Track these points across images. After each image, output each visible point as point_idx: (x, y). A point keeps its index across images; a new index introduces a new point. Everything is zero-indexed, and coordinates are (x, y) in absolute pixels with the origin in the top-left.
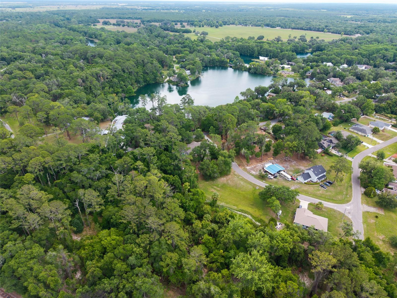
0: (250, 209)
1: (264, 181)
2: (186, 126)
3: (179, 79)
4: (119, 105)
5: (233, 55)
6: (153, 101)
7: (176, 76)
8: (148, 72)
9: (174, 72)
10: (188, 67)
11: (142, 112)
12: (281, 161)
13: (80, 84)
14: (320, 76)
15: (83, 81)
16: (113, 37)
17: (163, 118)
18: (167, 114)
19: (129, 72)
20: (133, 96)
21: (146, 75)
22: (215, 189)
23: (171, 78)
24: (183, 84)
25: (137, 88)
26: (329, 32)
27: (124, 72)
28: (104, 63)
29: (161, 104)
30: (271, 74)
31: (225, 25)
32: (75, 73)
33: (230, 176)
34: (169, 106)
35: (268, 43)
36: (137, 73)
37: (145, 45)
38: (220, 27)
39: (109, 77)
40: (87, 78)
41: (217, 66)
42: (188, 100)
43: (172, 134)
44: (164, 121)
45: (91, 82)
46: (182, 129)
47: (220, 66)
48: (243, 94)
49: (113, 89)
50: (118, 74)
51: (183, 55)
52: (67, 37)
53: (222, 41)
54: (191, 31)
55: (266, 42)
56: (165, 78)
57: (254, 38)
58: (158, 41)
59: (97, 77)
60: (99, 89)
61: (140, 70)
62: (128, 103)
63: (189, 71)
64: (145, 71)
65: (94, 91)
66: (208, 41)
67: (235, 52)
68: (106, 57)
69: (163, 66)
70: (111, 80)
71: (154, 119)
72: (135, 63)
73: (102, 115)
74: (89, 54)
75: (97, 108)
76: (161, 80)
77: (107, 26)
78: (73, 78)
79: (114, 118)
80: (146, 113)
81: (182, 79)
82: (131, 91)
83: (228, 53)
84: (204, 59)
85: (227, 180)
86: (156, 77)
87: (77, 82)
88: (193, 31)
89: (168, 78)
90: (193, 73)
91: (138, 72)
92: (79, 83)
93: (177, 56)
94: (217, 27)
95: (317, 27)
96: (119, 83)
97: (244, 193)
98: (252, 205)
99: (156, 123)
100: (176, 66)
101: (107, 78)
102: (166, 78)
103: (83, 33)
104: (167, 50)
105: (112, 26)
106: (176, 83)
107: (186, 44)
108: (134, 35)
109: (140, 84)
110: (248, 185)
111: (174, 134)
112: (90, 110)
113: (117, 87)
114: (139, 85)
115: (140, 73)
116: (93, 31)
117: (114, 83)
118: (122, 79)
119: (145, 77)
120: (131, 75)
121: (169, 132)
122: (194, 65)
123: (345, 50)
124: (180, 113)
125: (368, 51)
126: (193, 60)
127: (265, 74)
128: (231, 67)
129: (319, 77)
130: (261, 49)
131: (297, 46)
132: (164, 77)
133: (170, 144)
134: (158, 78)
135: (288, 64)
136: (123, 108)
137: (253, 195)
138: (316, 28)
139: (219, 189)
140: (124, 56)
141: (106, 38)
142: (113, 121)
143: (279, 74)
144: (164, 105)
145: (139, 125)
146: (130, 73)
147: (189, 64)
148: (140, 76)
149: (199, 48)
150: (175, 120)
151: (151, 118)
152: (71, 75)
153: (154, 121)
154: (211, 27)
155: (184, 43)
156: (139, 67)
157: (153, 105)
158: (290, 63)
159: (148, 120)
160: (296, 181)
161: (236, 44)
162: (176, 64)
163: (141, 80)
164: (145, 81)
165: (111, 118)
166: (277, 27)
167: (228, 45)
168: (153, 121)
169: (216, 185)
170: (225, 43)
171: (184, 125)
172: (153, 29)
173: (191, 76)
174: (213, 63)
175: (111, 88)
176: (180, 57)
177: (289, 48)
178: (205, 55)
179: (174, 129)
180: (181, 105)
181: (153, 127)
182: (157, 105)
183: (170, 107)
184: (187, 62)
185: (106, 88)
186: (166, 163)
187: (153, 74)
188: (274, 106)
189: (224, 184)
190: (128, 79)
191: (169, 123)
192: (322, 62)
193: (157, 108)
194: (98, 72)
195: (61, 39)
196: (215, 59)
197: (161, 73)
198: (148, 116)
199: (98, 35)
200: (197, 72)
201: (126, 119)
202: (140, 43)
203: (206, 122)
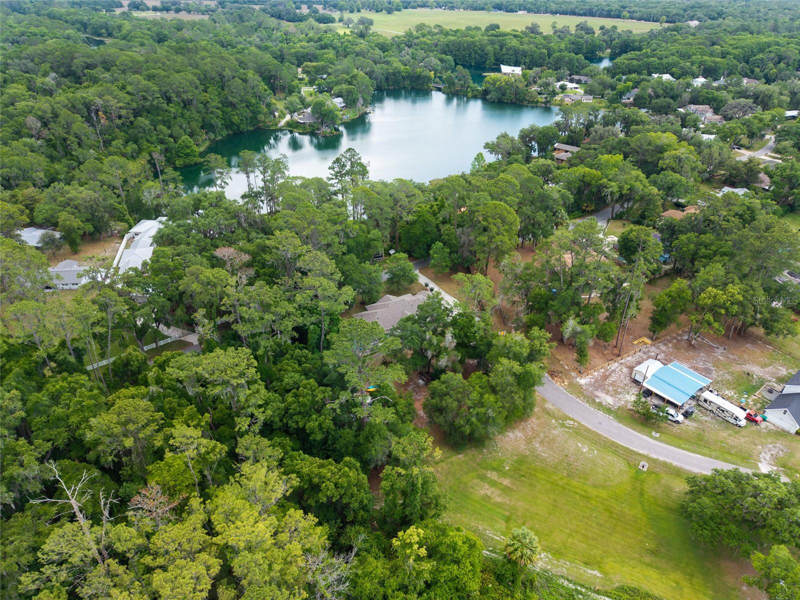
0: (653, 574)
1: (653, 433)
2: (358, 244)
3: (317, 118)
4: (143, 187)
5: (439, 63)
6: (247, 173)
7: (309, 110)
8: (234, 100)
9: (302, 100)
10: (336, 89)
11: (211, 205)
12: (676, 347)
13: (34, 132)
14: (661, 101)
15: (45, 124)
16: (149, 29)
17: (280, 222)
18: (292, 207)
19: (183, 101)
20: (196, 164)
21: (230, 109)
22: (493, 484)
23: (296, 117)
24: (329, 131)
25: (207, 144)
26: (632, 18)
27: (169, 100)
28: (116, 80)
29: (273, 180)
30: (537, 102)
31: (406, 8)
32: (23, 103)
33: (533, 422)
34: (299, 182)
35: (515, 36)
36: (205, 104)
37: (228, 45)
38: (396, 12)
39: (123, 112)
40: (56, 115)
41: (405, 88)
42: (352, 167)
43: (317, 284)
44: (287, 232)
45: (68, 127)
46: (348, 257)
47: (413, 89)
48: (492, 148)
49: (135, 146)
50: (151, 105)
51: (322, 63)
52: (33, 29)
53: (409, 35)
54: (334, 19)
55: (511, 35)
56: (280, 117)
57: (478, 29)
58: (258, 37)
59: (89, 112)
60: (90, 147)
61: (213, 97)
62: (174, 180)
63: (340, 100)
64: (227, 98)
65: (75, 150)
66: (375, 34)
67: (444, 56)
68: (122, 68)
69: (274, 89)
70: (132, 123)
71: (250, 225)
72: (199, 79)
73: (88, 220)
74: (78, 62)
75: (71, 199)
76: (269, 120)
77: (139, 12)
78: (11, 116)
79: (131, 227)
80: (226, 209)
81: (324, 116)
82: (188, 151)
83: (428, 59)
84: (373, 71)
85: (529, 441)
86: (255, 113)
87: (24, 125)
88: (337, 20)
89: (288, 117)
90: (350, 103)
91: (208, 102)
92: (31, 129)
93: (306, 66)
94: (389, 12)
95: (606, 9)
96: (155, 129)
97: (604, 494)
98: (654, 553)
99: (260, 239)
100: (306, 90)
101: (120, 117)
102: (283, 116)
103: (78, 25)
104: (282, 54)
105: (151, 12)
106: (308, 129)
107: (325, 41)
108: (199, 24)
109: (214, 132)
110: (610, 458)
111: (325, 282)
112: (47, 207)
113: (148, 141)
114: (213, 136)
115: (214, 104)
116: (102, 20)
117: (141, 130)
118: (162, 120)
119: (227, 113)
120: (188, 110)
121: (304, 273)
122: (350, 83)
123: (694, 47)
124: (334, 204)
125: (743, 48)
126: (348, 74)
127: (525, 103)
128: (439, 90)
129: (659, 104)
130: (501, 50)
131: (578, 42)
132: (277, 114)
133: (313, 319)
134: (261, 117)
135: (571, 81)
136: (158, 196)
137: (642, 503)
138: (603, 10)
139: (506, 482)
140: (168, 63)
141: (130, 32)
142: (126, 237)
143: (558, 102)
144: (281, 181)
145: (202, 250)
146: (186, 104)
147: (338, 83)
148: (212, 113)
149: (357, 49)
150: (322, 228)
151: (239, 223)
152: (11, 108)
153: (253, 234)
154: (377, 11)
155: (320, 39)
156: (210, 89)
157: (249, 185)
158: (576, 77)
159: (233, 232)
160: (763, 425)
161: (443, 39)
162: (306, 85)
163: (217, 122)
164: (229, 125)
165: (121, 226)
166: (520, 10)
167: (425, 43)
168: (249, 233)
169: (495, 464)
170: (418, 38)
171: (351, 243)
172: (244, 14)
173: (345, 111)
174: (396, 82)
175: (130, 143)
176: (314, 67)
177: (563, 46)
178: (375, 63)
179: (323, 262)
180: (332, 182)
181: (247, 258)
182: (262, 184)
183: (302, 186)
184: (332, 78)
185: (113, 143)
186: (304, 405)
187: (247, 106)
188: (599, 173)
189: (522, 460)
190: (180, 120)
191: (306, 240)
192: (650, 74)
193: (260, 193)
194: (92, 98)
195: (16, 35)
196: (399, 72)
197: (268, 105)
198: (232, 218)
199: (113, 29)
200: (361, 101)
201: (160, 230)
202: (216, 42)
203: (417, 230)
